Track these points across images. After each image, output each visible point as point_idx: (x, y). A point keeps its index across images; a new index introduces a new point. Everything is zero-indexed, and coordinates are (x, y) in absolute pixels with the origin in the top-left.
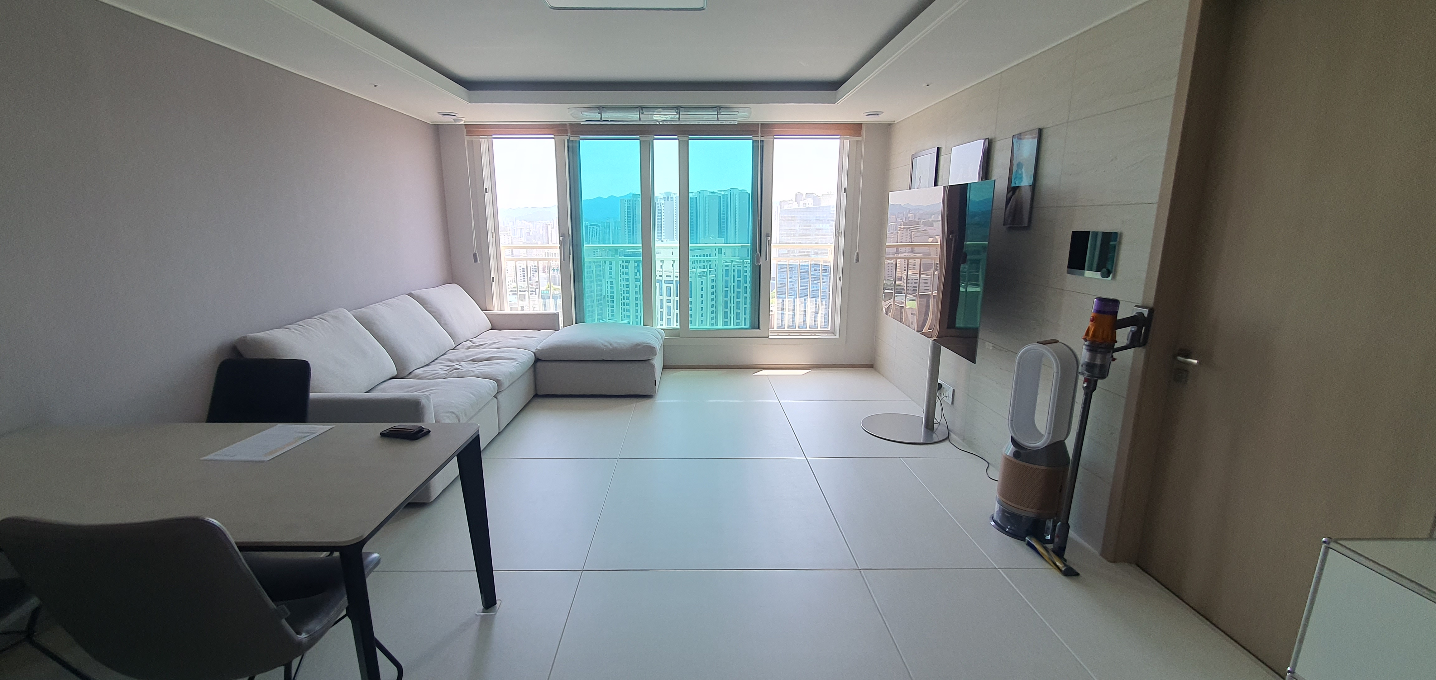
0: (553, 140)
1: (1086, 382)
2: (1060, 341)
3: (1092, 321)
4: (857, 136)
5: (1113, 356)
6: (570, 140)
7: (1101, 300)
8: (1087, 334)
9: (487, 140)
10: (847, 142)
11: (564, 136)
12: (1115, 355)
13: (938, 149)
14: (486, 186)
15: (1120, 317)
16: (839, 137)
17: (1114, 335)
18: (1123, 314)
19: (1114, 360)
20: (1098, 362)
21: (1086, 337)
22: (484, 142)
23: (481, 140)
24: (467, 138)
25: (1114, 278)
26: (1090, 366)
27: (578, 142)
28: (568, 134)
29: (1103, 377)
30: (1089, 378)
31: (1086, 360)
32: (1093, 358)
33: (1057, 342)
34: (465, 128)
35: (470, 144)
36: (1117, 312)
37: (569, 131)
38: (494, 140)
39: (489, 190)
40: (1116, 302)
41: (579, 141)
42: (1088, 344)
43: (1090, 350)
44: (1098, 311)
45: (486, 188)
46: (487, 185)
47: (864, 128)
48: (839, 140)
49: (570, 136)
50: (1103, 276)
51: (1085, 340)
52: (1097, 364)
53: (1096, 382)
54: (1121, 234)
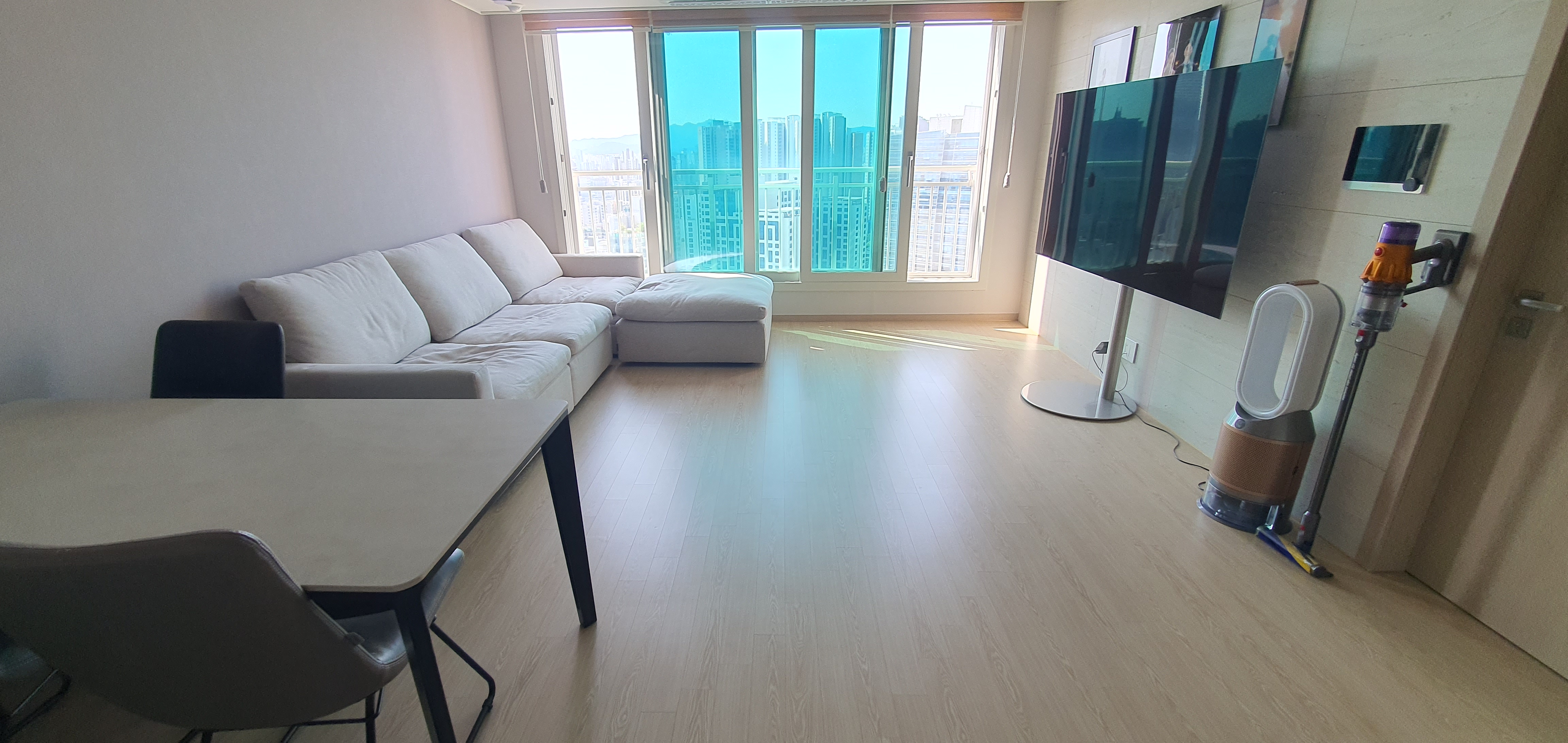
0: (631, 33)
1: (1361, 335)
2: (1321, 282)
3: (1378, 254)
4: (1016, 20)
5: (1403, 300)
6: (654, 32)
7: (1392, 224)
8: (1369, 271)
9: (550, 35)
10: (1002, 29)
11: (644, 27)
12: (1406, 298)
13: (1136, 29)
14: (551, 96)
15: (1418, 247)
16: (991, 21)
17: (1409, 271)
18: (1424, 241)
19: (1404, 305)
20: (1382, 309)
21: (1366, 276)
22: (546, 38)
23: (543, 35)
24: (525, 34)
25: (1425, 191)
26: (1369, 315)
27: (661, 35)
28: (651, 25)
29: (1386, 328)
30: (1367, 330)
31: (1364, 307)
32: (1374, 304)
33: (1317, 282)
34: (524, 20)
35: (531, 40)
36: (1416, 240)
37: (651, 21)
38: (558, 35)
39: (555, 101)
40: (1415, 228)
41: (663, 34)
42: (1367, 286)
43: (1371, 293)
44: (1387, 241)
45: (551, 99)
46: (552, 94)
47: (1026, 9)
48: (991, 26)
49: (653, 27)
50: (1405, 189)
51: (1366, 280)
52: (1380, 312)
53: (1376, 334)
54: (1446, 127)
